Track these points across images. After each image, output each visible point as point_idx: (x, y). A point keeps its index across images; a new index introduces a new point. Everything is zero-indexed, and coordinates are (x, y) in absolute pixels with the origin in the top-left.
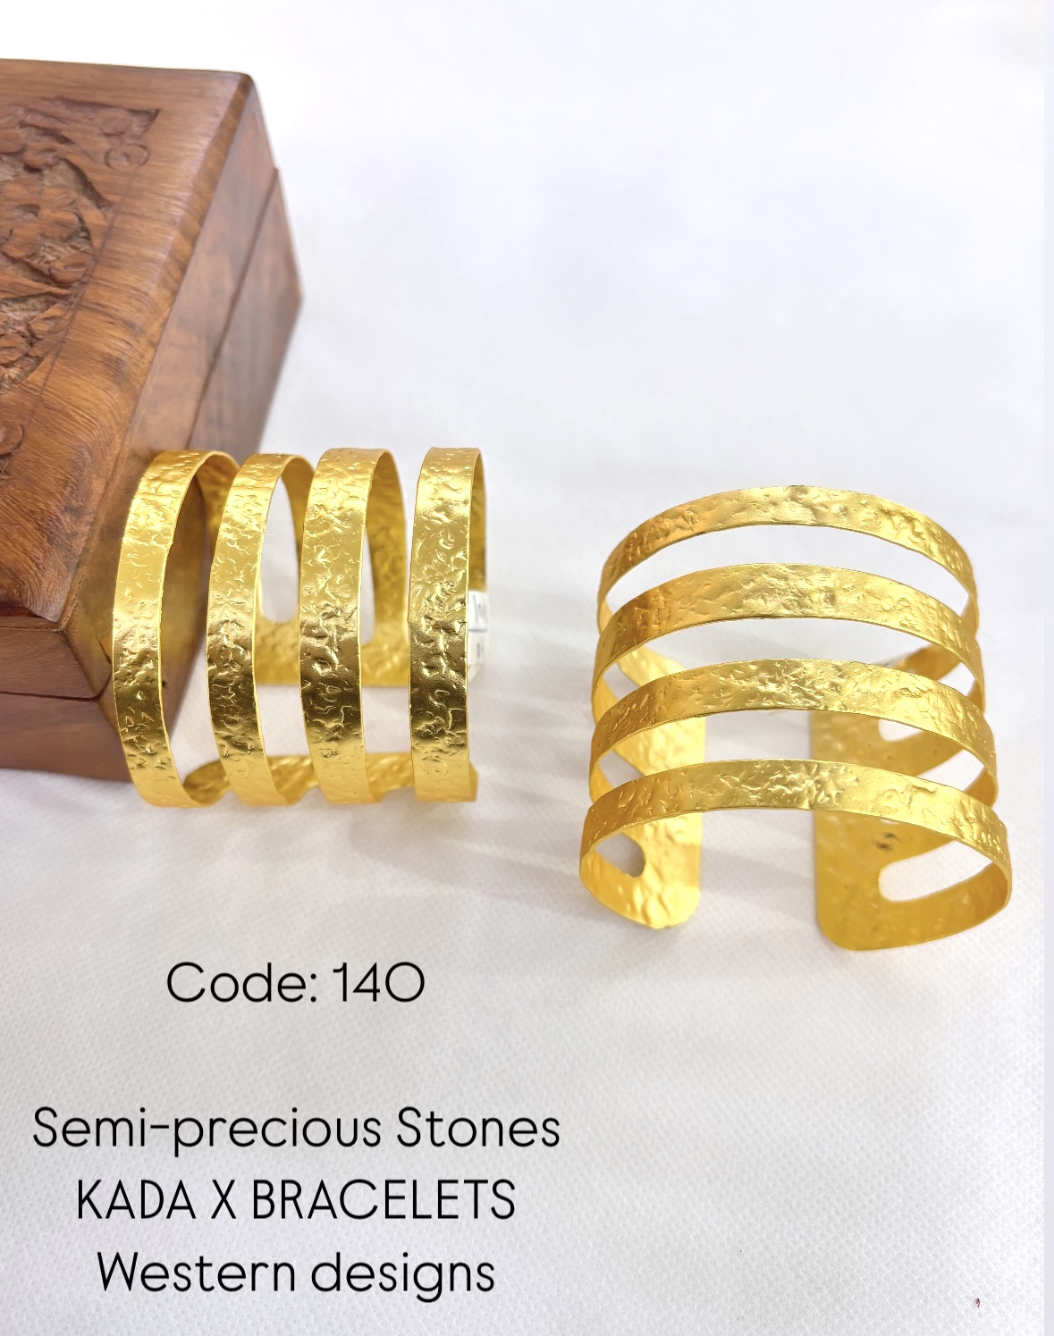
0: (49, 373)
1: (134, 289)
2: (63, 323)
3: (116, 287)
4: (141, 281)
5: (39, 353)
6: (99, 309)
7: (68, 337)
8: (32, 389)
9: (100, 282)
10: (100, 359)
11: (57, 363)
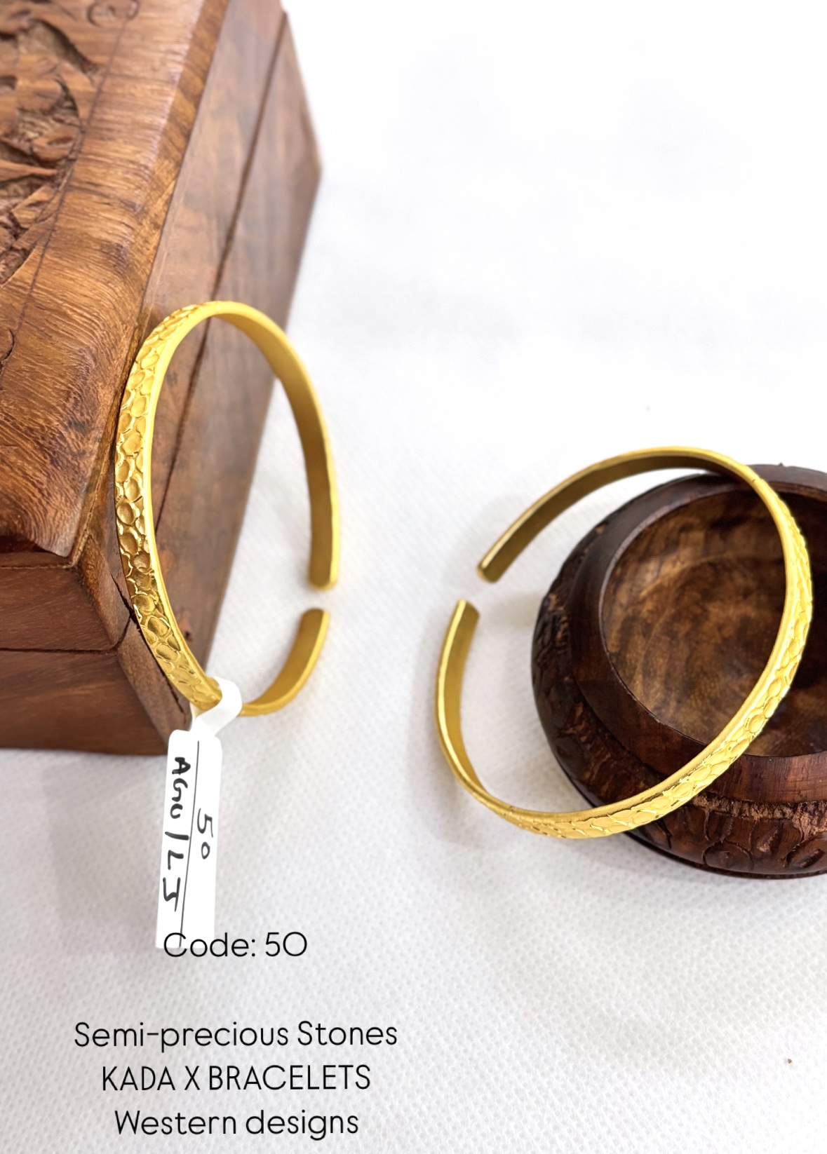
0: (39, 267)
1: (132, 162)
2: (51, 208)
3: (110, 161)
4: (139, 152)
5: (26, 245)
6: (91, 188)
7: (60, 224)
8: (20, 287)
9: (92, 157)
10: (98, 247)
11: (47, 255)
